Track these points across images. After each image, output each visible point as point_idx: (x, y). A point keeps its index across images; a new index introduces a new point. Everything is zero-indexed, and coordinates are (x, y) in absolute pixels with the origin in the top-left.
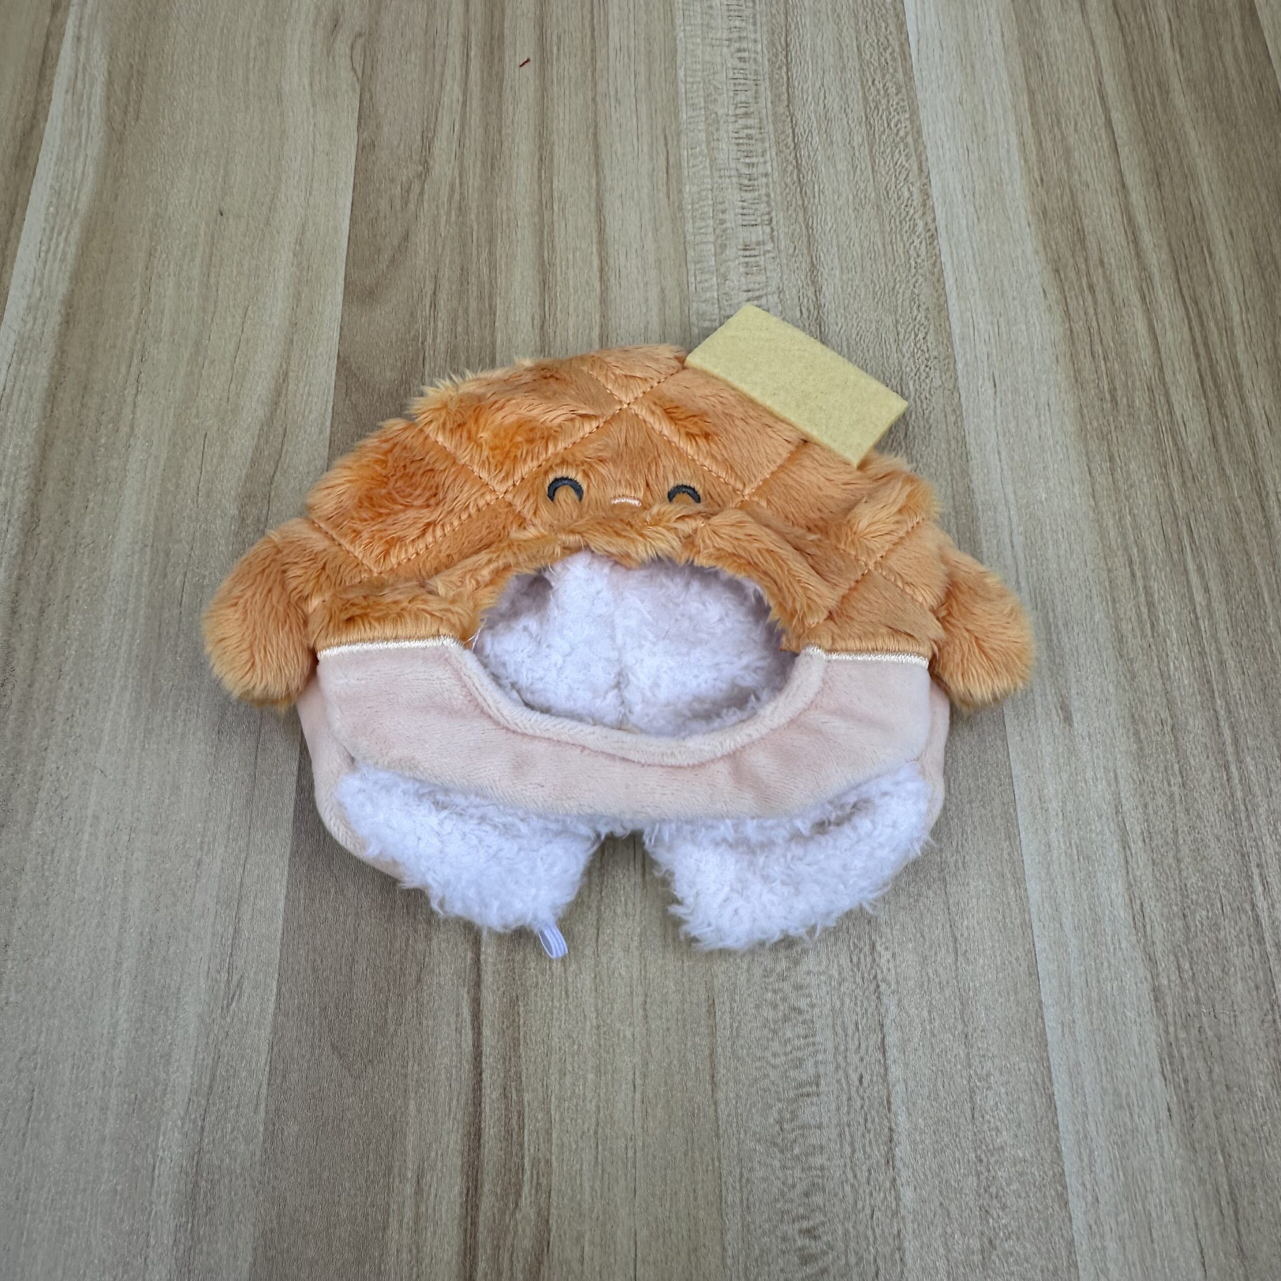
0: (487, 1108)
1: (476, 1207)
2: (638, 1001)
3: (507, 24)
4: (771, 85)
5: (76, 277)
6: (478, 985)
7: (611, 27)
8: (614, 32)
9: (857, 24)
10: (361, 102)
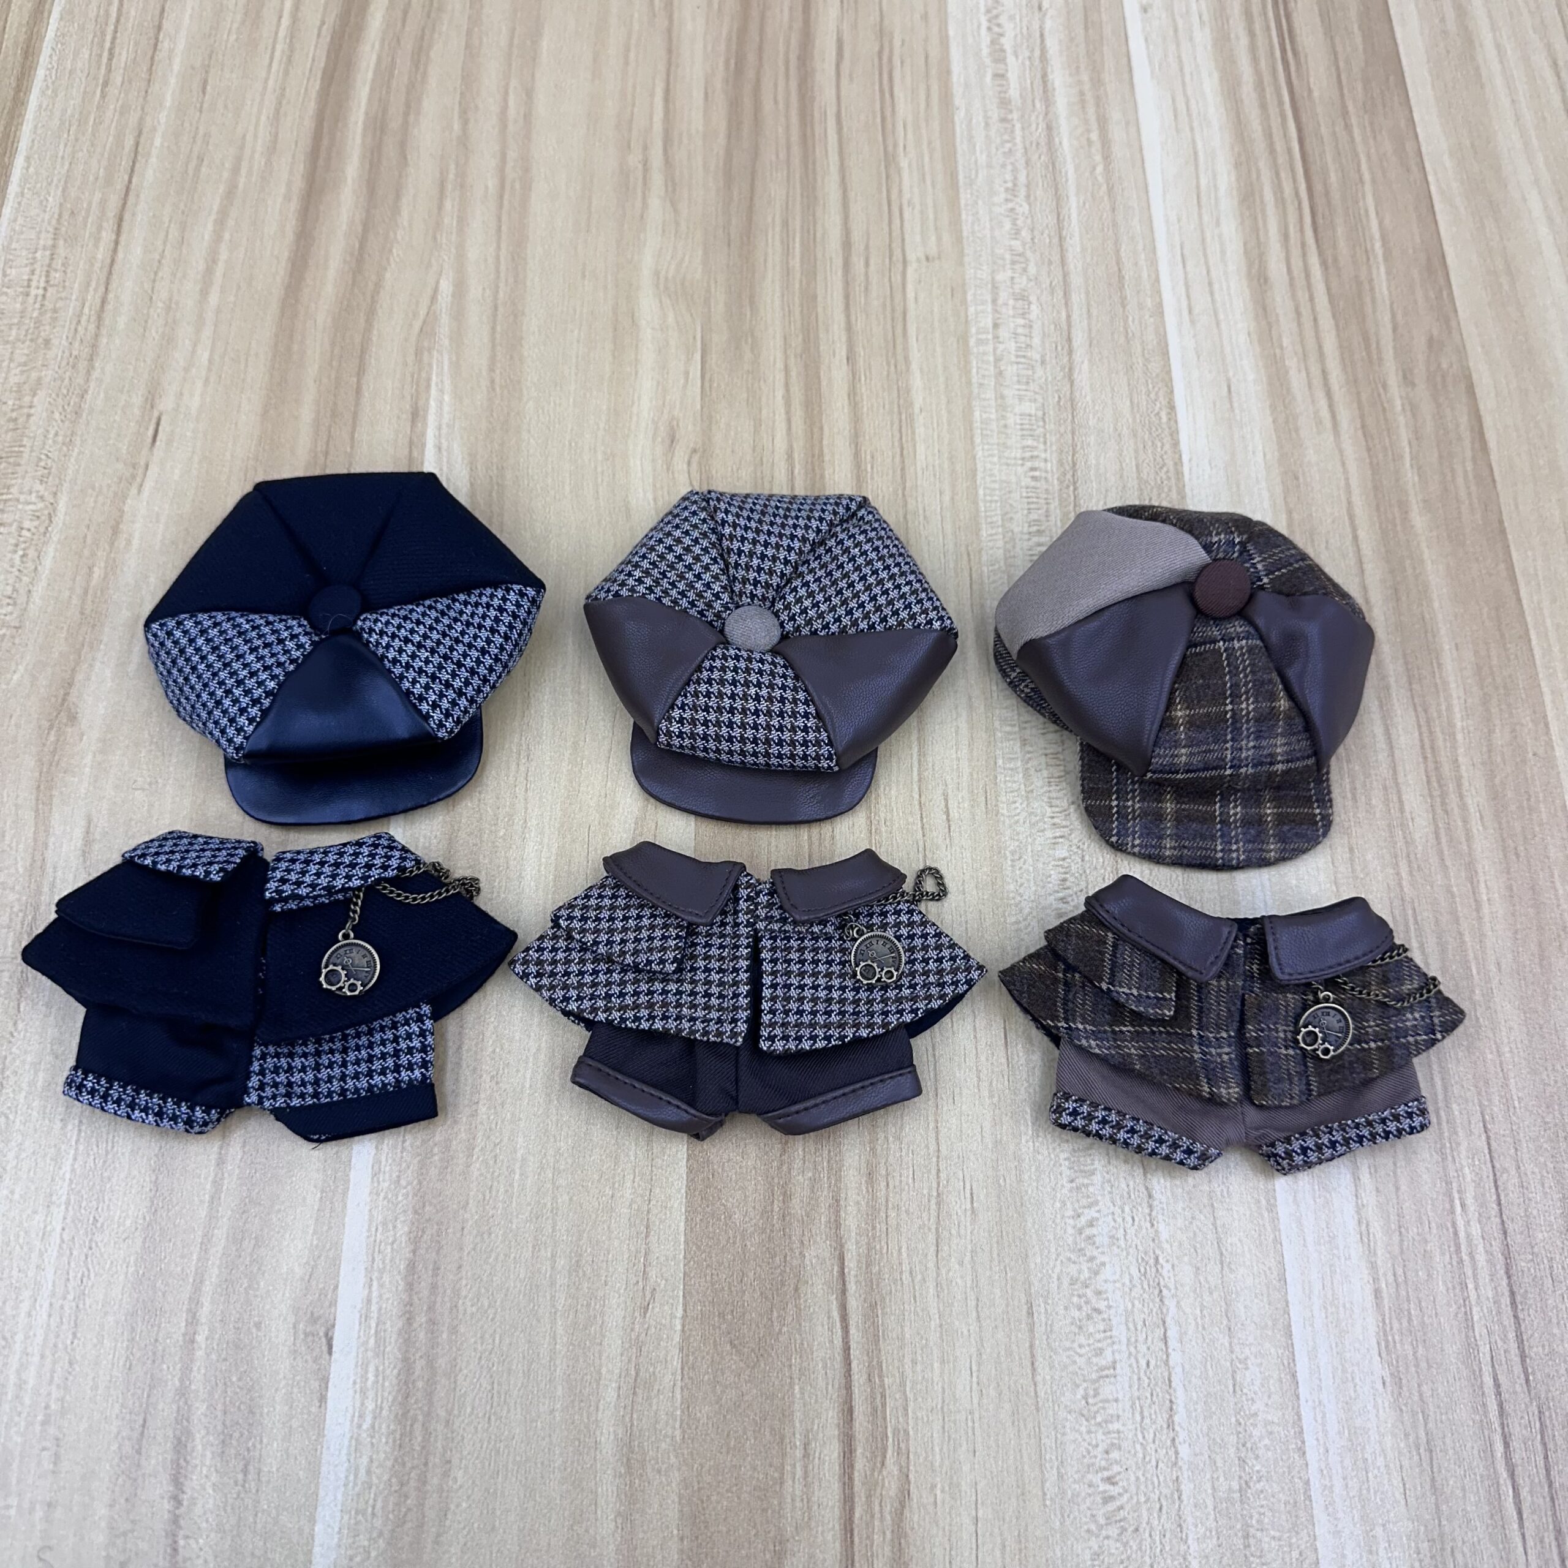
0: (856, 1390)
1: (852, 1466)
2: (972, 1303)
6: (844, 1291)
7: (918, 445)
9: (1136, 443)
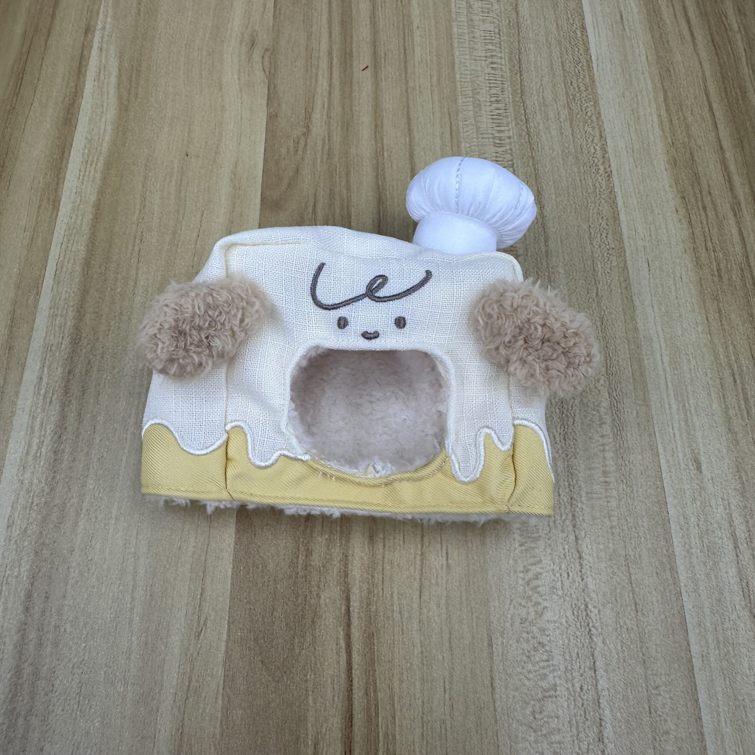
0: (356, 702)
2: (446, 636)
3: (354, 45)
4: (511, 84)
5: (101, 192)
6: (349, 625)
7: (416, 47)
8: (418, 51)
9: (560, 48)
10: (269, 89)
